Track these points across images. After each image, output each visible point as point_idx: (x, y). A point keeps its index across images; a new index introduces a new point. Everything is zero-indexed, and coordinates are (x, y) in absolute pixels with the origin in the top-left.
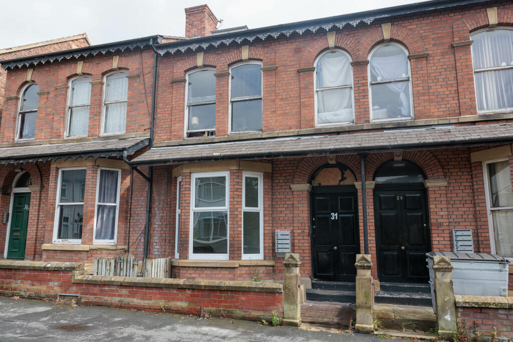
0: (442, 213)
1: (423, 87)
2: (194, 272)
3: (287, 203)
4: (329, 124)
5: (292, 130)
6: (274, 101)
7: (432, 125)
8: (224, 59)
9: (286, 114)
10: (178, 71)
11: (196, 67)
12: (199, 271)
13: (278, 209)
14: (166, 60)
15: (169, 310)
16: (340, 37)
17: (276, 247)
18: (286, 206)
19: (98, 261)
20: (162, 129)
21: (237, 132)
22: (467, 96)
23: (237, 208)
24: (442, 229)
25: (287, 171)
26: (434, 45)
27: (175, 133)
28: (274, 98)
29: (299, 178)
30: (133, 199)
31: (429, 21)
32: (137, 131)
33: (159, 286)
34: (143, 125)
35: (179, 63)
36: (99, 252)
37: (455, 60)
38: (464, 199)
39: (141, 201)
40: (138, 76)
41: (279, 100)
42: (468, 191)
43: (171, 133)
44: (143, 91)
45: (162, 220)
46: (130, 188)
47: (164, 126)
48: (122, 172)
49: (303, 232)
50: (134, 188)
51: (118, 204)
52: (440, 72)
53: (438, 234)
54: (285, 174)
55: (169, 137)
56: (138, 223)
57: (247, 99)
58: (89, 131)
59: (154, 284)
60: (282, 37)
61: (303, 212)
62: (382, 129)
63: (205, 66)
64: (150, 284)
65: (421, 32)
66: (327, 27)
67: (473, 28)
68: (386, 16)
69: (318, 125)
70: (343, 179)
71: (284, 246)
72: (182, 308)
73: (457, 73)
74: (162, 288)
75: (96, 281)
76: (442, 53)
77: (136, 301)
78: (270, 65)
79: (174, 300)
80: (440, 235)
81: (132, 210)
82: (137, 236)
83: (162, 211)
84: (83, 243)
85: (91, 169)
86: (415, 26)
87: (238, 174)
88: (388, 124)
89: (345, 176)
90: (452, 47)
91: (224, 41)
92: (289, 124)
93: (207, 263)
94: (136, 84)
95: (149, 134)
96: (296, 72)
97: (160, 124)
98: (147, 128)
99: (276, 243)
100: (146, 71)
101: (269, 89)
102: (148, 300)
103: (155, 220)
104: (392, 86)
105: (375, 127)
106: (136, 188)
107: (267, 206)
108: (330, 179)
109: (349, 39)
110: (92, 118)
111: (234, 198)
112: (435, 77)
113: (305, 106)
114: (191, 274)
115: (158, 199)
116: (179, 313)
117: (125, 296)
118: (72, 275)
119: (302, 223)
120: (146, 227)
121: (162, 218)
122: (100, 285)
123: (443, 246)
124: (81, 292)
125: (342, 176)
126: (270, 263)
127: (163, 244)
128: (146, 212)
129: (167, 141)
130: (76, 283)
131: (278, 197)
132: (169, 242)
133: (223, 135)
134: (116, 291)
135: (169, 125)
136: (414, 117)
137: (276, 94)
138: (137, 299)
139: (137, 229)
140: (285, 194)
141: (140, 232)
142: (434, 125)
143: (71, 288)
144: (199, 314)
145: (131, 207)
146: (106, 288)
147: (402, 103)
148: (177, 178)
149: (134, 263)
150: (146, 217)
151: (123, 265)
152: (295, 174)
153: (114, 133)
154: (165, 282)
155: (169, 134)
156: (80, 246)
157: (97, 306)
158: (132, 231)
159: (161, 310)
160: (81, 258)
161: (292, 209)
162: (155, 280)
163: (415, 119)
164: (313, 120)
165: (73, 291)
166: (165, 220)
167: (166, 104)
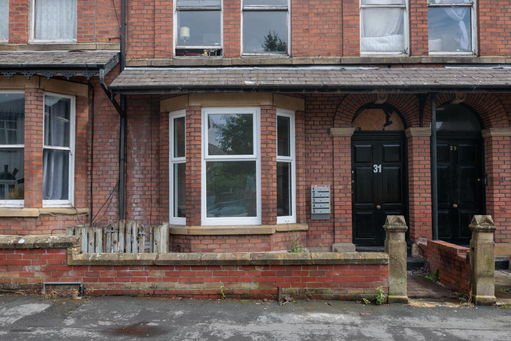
1: (491, 17)
2: (211, 241)
3: (324, 151)
4: (375, 53)
5: (331, 57)
6: (306, 15)
7: (497, 64)
9: (322, 35)
12: (219, 240)
13: (313, 159)
15: (230, 295)
17: (312, 207)
18: (322, 155)
19: (74, 231)
20: (139, 41)
21: (252, 54)
23: (272, 157)
24: (504, 184)
25: (324, 111)
27: (162, 49)
28: (307, 11)
29: (341, 120)
30: (94, 141)
32: (97, 41)
33: (214, 264)
34: (107, 32)
36: (51, 218)
39: (109, 144)
41: (313, 14)
43: (154, 47)
45: (145, 172)
46: (90, 125)
47: (143, 36)
48: (76, 101)
49: (345, 188)
50: (95, 125)
51: (72, 148)
53: (499, 190)
54: (321, 115)
55: (150, 53)
56: (105, 176)
57: (267, 8)
58: (11, 34)
59: (208, 261)
61: (344, 164)
62: (444, 64)
64: (201, 261)
69: (363, 54)
70: (388, 123)
71: (322, 206)
72: (251, 290)
74: (218, 266)
75: (110, 261)
77: (178, 286)
79: (237, 281)
80: (501, 191)
81: (94, 157)
82: (105, 194)
83: (143, 160)
84: (27, 206)
85: (33, 94)
87: (272, 112)
88: (451, 58)
89: (390, 119)
92: (328, 48)
93: (232, 229)
95: (119, 47)
97: (134, 32)
98: (113, 37)
99: (312, 202)
102: (198, 283)
103: (134, 172)
104: (452, 12)
105: (435, 61)
106: (100, 125)
107: (301, 154)
108: (374, 122)
110: (15, 13)
111: (267, 144)
112: (504, 6)
113: (349, 26)
114: (207, 245)
115: (137, 142)
116: (245, 298)
117: (160, 279)
118: (67, 255)
119: (344, 177)
120: (119, 182)
121: (145, 169)
122: (117, 266)
123: (504, 204)
124: (84, 278)
125: (387, 120)
126: (304, 227)
127: (147, 205)
128: (117, 160)
129: (147, 59)
130: (74, 266)
131: (312, 143)
132: (158, 202)
133: (235, 57)
134: (144, 273)
135: (150, 35)
136: (477, 53)
137: (309, 5)
138: (180, 283)
139: (105, 185)
140: (321, 139)
141: (110, 189)
142: (500, 64)
143: (65, 274)
144: (276, 298)
145: (92, 152)
146: (128, 271)
147: (462, 34)
148: (168, 113)
149: (140, 233)
150: (118, 168)
151: (118, 235)
152: (335, 115)
153: (52, 40)
154: (223, 259)
155: (151, 49)
156: (23, 210)
157: (114, 295)
158: (96, 187)
159: (219, 295)
160: (27, 227)
161: (330, 159)
162: (206, 256)
163: (479, 55)
164: (359, 45)
165: (70, 277)
166: (150, 172)
167: (144, 4)
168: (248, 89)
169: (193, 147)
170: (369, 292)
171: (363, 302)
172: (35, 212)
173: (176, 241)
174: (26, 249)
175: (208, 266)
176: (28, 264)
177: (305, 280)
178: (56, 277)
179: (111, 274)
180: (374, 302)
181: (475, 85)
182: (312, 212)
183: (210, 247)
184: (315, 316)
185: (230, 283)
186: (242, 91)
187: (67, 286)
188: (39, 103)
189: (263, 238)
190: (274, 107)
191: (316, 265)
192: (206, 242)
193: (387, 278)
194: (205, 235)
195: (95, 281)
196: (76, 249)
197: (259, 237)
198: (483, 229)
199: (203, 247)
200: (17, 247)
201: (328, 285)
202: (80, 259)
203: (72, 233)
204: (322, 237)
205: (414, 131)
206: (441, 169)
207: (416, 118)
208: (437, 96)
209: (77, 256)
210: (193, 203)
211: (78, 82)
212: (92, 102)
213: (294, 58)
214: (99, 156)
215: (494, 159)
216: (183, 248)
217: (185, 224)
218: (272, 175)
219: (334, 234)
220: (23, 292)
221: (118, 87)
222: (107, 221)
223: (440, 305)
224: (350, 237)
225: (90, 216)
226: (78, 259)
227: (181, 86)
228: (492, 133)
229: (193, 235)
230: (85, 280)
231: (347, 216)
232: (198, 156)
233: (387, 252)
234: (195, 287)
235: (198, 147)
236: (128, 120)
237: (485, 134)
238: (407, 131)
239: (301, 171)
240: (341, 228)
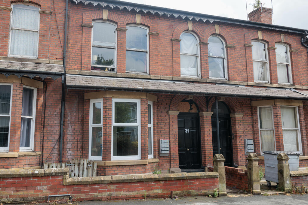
0: (241, 131)
1: (233, 64)
2: (117, 169)
3: (165, 122)
5: (168, 76)
6: (157, 55)
8: (123, 19)
9: (164, 65)
10: (87, 18)
11: (102, 19)
13: (160, 126)
14: (76, 7)
15: (149, 197)
16: (194, 25)
17: (161, 150)
18: (165, 124)
19: (49, 165)
20: (73, 61)
22: (250, 72)
24: (241, 139)
25: (165, 102)
26: (237, 43)
27: (85, 66)
28: (157, 53)
29: (173, 107)
30: (46, 113)
31: (235, 29)
32: (49, 59)
34: (55, 55)
35: (88, 12)
37: (246, 53)
38: (249, 124)
39: (54, 115)
40: (51, 14)
41: (160, 56)
42: (250, 120)
44: (55, 27)
45: (74, 131)
47: (75, 58)
48: (38, 91)
49: (175, 140)
50: (47, 104)
51: (33, 117)
52: (240, 58)
53: (240, 141)
54: (164, 104)
55: (79, 68)
56: (51, 133)
57: (137, 50)
59: (138, 179)
60: (164, 16)
61: (175, 128)
62: (215, 83)
63: (108, 20)
65: (232, 34)
66: (191, 18)
67: (253, 38)
68: (219, 21)
69: (182, 76)
70: (191, 109)
71: (165, 150)
72: (158, 194)
73: (246, 60)
74: (143, 182)
75: (87, 181)
76: (240, 48)
78: (155, 32)
79: (152, 189)
81: (45, 122)
82: (51, 144)
83: (74, 124)
86: (229, 30)
87: (146, 102)
88: (219, 81)
89: (192, 107)
90: (245, 46)
91: (127, 7)
92: (166, 72)
94: (48, 20)
95: (62, 63)
96: (170, 40)
97: (71, 56)
98: (59, 57)
99: (161, 147)
100: (57, 11)
101: (154, 47)
102: (132, 191)
103: (68, 131)
104: (217, 60)
105: (212, 82)
106: (50, 104)
107: (156, 123)
108: (185, 108)
109: (199, 28)
110: (1, 39)
111: (144, 118)
112: (238, 59)
113: (177, 63)
114: (114, 171)
115: (70, 115)
116: (156, 198)
117: (113, 190)
118: (63, 179)
119: (174, 135)
120: (60, 136)
121: (74, 130)
122: (92, 184)
123: (241, 148)
124: (72, 192)
125: (191, 107)
126: (157, 160)
127: (75, 149)
128: (59, 125)
129: (77, 71)
130: (67, 185)
131: (160, 118)
132: (82, 148)
133: (123, 73)
134: (105, 188)
135: (79, 58)
136: (227, 79)
137: (158, 51)
138: (124, 192)
139: (51, 138)
140: (164, 116)
141: (54, 141)
142: (237, 85)
143: (61, 190)
145: (44, 119)
146: (97, 186)
147: (221, 70)
148: (89, 100)
149: (89, 165)
150: (59, 129)
152: (170, 104)
155: (80, 66)
156: (8, 153)
157: (88, 201)
158: (46, 139)
159: (143, 197)
160: (10, 164)
161: (168, 126)
163: (229, 80)
164: (180, 71)
165: (64, 192)
166: (77, 131)
167: (76, 42)
170: (211, 191)
171: (208, 196)
172: (16, 154)
174: (38, 177)
176: (39, 185)
177: (183, 187)
178: (56, 192)
179: (87, 188)
180: (214, 196)
182: (161, 153)
183: (116, 172)
185: (149, 190)
186: (135, 91)
187: (62, 197)
188: (21, 91)
189: (142, 166)
190: (147, 100)
193: (218, 184)
194: (113, 166)
195: (78, 193)
196: (68, 176)
198: (255, 160)
199: (112, 172)
200: (34, 176)
202: (71, 181)
204: (165, 165)
205: (205, 113)
206: (214, 131)
207: (205, 107)
208: (218, 98)
209: (69, 180)
210: (107, 148)
211: (39, 81)
212: (45, 92)
213: (151, 76)
214: (48, 122)
215: (237, 127)
216: (100, 173)
218: (147, 133)
219: (171, 163)
220: (36, 202)
222: (51, 159)
223: (240, 196)
224: (178, 165)
226: (69, 181)
228: (236, 116)
229: (108, 166)
230: (73, 193)
231: (176, 154)
232: (110, 123)
233: (217, 172)
234: (131, 194)
235: (110, 119)
236: (66, 103)
237: (232, 115)
238: (200, 113)
239: (156, 132)
240: (173, 161)
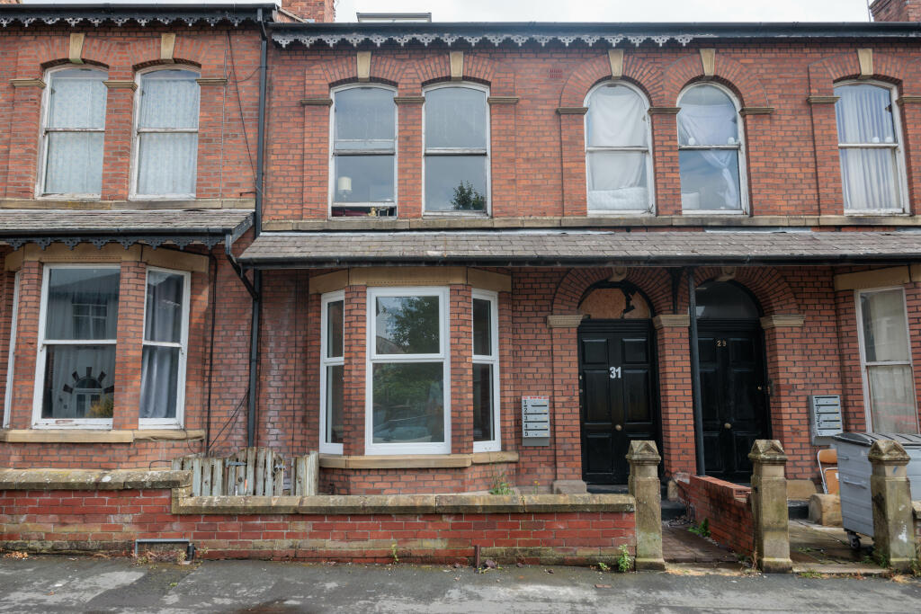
0: (795, 370)
1: (765, 163)
2: (379, 478)
3: (539, 348)
4: (608, 212)
5: (548, 218)
6: (512, 161)
7: (778, 227)
8: (413, 71)
9: (534, 187)
10: (316, 82)
11: (355, 80)
12: (390, 477)
13: (524, 359)
14: (288, 58)
15: (407, 558)
16: (630, 60)
17: (524, 428)
18: (537, 353)
19: (183, 464)
20: (281, 196)
21: (437, 214)
22: (830, 185)
23: (466, 357)
24: (796, 394)
25: (538, 291)
26: (782, 96)
27: (313, 207)
28: (513, 155)
29: (562, 304)
30: (215, 334)
31: (773, 55)
32: (223, 196)
33: (383, 512)
34: (238, 185)
35: (316, 66)
36: (151, 445)
37: (813, 125)
38: (826, 347)
39: (236, 339)
40: (225, 82)
41: (521, 160)
42: (830, 335)
43: (302, 205)
44: (236, 115)
45: (285, 378)
46: (210, 312)
47: (287, 190)
48: (192, 278)
49: (571, 400)
50: (217, 311)
51: (184, 344)
52: (790, 142)
53: (789, 402)
54: (535, 297)
55: (296, 213)
56: (229, 384)
57: (458, 152)
58: (104, 188)
59: (374, 508)
60: (532, 46)
61: (568, 366)
62: (703, 227)
63: (373, 79)
65: (761, 71)
66: (614, 40)
67: (839, 77)
68: (712, 36)
69: (592, 213)
70: (629, 308)
71: (537, 426)
72: (436, 551)
73: (814, 146)
75: (233, 508)
76: (793, 111)
77: (330, 545)
78: (506, 95)
79: (416, 537)
80: (792, 404)
81: (215, 356)
82: (228, 410)
83: (284, 360)
84: (116, 427)
85: (132, 269)
86: (751, 61)
87: (466, 294)
88: (713, 219)
89: (632, 303)
90: (808, 102)
91: (419, 37)
92: (542, 205)
93: (409, 461)
94: (218, 99)
95: (253, 205)
96: (553, 113)
98: (246, 191)
99: (524, 420)
100: (240, 74)
101: (503, 139)
102: (359, 540)
103: (271, 378)
104: (711, 157)
105: (691, 223)
106: (225, 312)
107: (506, 353)
108: (609, 307)
109: (647, 66)
110: (110, 159)
111: (459, 338)
112: (783, 148)
113: (571, 176)
114: (373, 483)
115: (275, 335)
116: (428, 563)
117: (304, 535)
118: (171, 498)
119: (568, 385)
120: (249, 392)
121: (285, 374)
122: (244, 515)
123: (797, 422)
124: (195, 534)
125: (628, 304)
126: (513, 457)
127: (288, 425)
128: (248, 362)
129: (292, 221)
130: (181, 515)
131: (523, 337)
132: (304, 420)
133: (414, 217)
134: (282, 527)
135: (296, 188)
136: (748, 212)
137: (516, 148)
138: (333, 540)
139: (228, 396)
140: (536, 331)
141: (235, 402)
142: (783, 227)
143: (167, 527)
144: (473, 562)
145: (212, 351)
147: (727, 186)
148: (320, 295)
149: (277, 466)
150: (248, 372)
151: (246, 470)
152: (554, 297)
153: (162, 196)
154: (396, 504)
155: (299, 207)
156: (111, 432)
157: (237, 559)
158: (216, 400)
159: (389, 559)
160: (114, 458)
161: (548, 359)
162: (372, 501)
163: (752, 215)
164: (585, 201)
165: (174, 532)
166: (293, 378)
167: (290, 147)
168: (431, 262)
169: (354, 342)
170: (607, 554)
171: (599, 568)
172: (126, 435)
173: (329, 477)
174: (112, 491)
175: (375, 515)
176: (114, 512)
177: (514, 535)
178: (154, 533)
179: (234, 526)
180: (615, 568)
181: (748, 256)
182: (524, 436)
183: (378, 486)
184: (530, 589)
185: (406, 540)
186: (424, 265)
187: (169, 546)
188: (141, 282)
189: (453, 472)
190: (468, 287)
191: (529, 513)
192: (371, 479)
193: (633, 533)
194: (370, 470)
195: (211, 537)
196: (184, 491)
197: (449, 471)
198: (769, 460)
199: (366, 486)
200: (100, 488)
201: (548, 543)
202: (191, 505)
203: (180, 466)
204: (539, 471)
205: (665, 319)
206: (706, 373)
207: (668, 301)
209: (186, 502)
210: (353, 423)
211: (195, 253)
212: (213, 280)
213: (496, 219)
214: (221, 356)
215: (781, 358)
216: (339, 489)
217: (341, 452)
218: (466, 382)
219: (556, 467)
220: (106, 554)
221: (251, 259)
222: (229, 448)
223: (711, 573)
224: (579, 471)
225: (205, 441)
226: (186, 504)
227: (339, 258)
228: (776, 323)
229: (355, 470)
230: (196, 536)
231: (574, 441)
232: (361, 355)
233: (633, 495)
234: (355, 546)
235: (362, 342)
236: (264, 305)
237: (765, 324)
238: (655, 319)
239: (507, 376)
240: (564, 459)
